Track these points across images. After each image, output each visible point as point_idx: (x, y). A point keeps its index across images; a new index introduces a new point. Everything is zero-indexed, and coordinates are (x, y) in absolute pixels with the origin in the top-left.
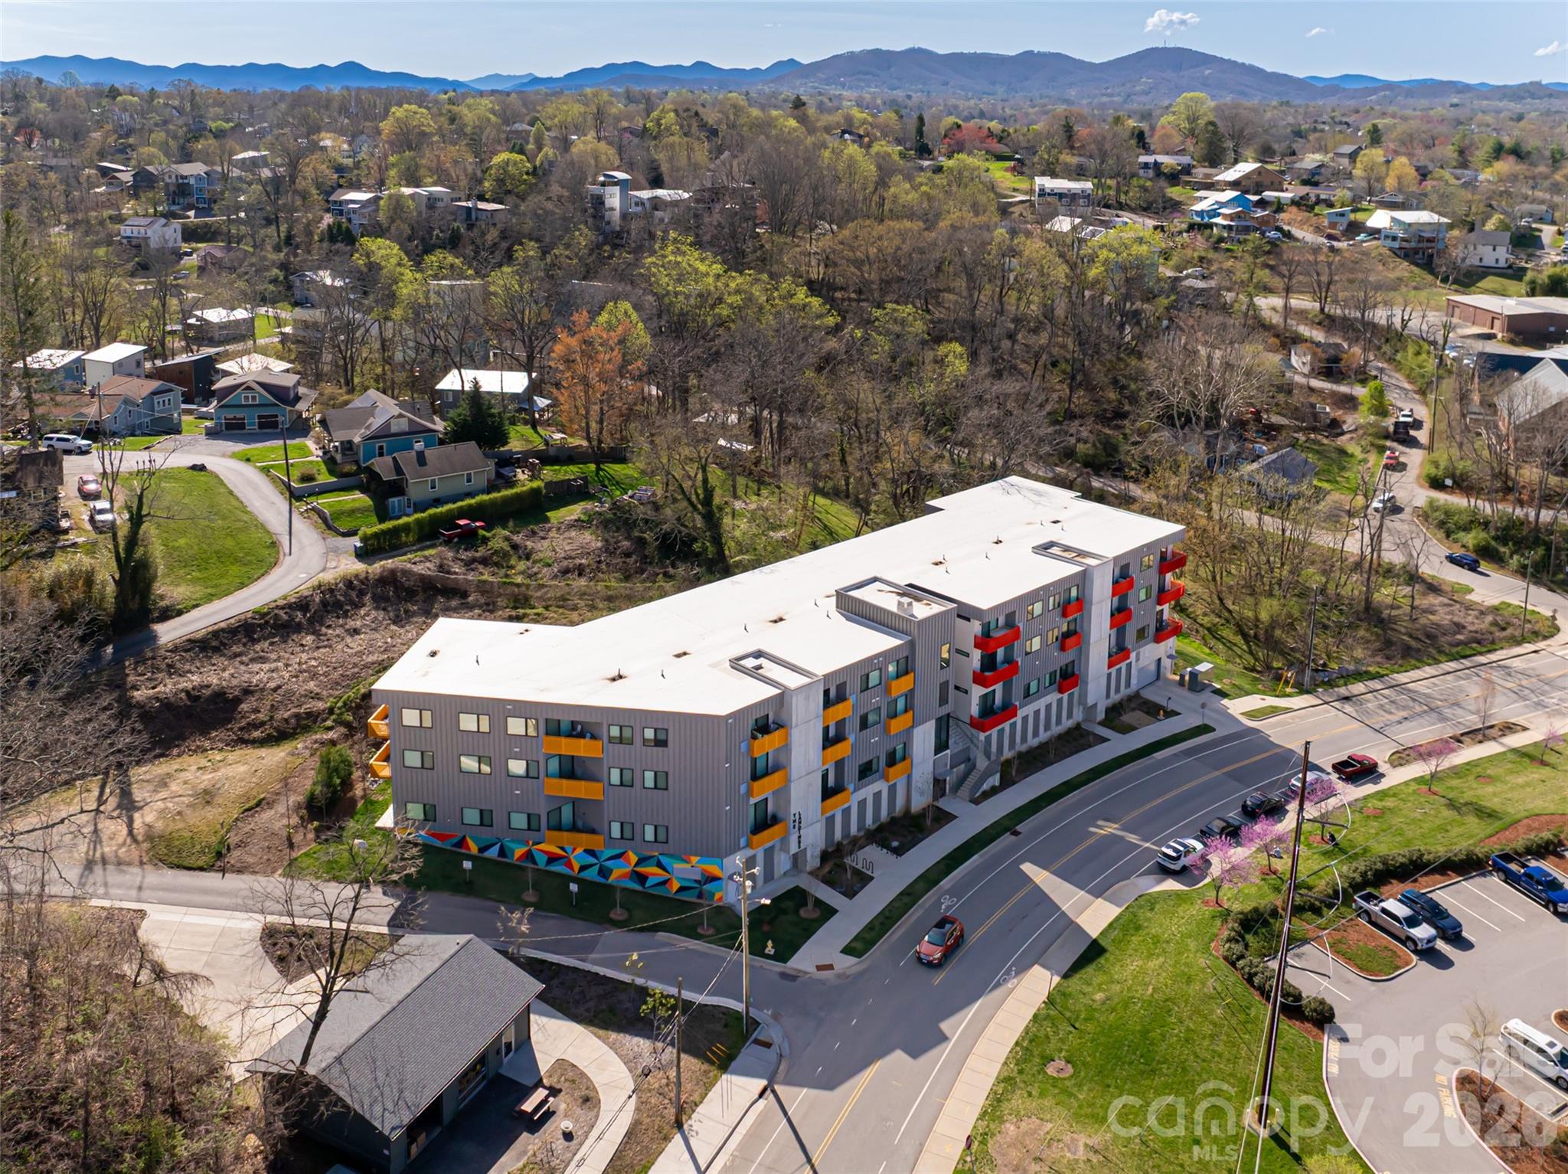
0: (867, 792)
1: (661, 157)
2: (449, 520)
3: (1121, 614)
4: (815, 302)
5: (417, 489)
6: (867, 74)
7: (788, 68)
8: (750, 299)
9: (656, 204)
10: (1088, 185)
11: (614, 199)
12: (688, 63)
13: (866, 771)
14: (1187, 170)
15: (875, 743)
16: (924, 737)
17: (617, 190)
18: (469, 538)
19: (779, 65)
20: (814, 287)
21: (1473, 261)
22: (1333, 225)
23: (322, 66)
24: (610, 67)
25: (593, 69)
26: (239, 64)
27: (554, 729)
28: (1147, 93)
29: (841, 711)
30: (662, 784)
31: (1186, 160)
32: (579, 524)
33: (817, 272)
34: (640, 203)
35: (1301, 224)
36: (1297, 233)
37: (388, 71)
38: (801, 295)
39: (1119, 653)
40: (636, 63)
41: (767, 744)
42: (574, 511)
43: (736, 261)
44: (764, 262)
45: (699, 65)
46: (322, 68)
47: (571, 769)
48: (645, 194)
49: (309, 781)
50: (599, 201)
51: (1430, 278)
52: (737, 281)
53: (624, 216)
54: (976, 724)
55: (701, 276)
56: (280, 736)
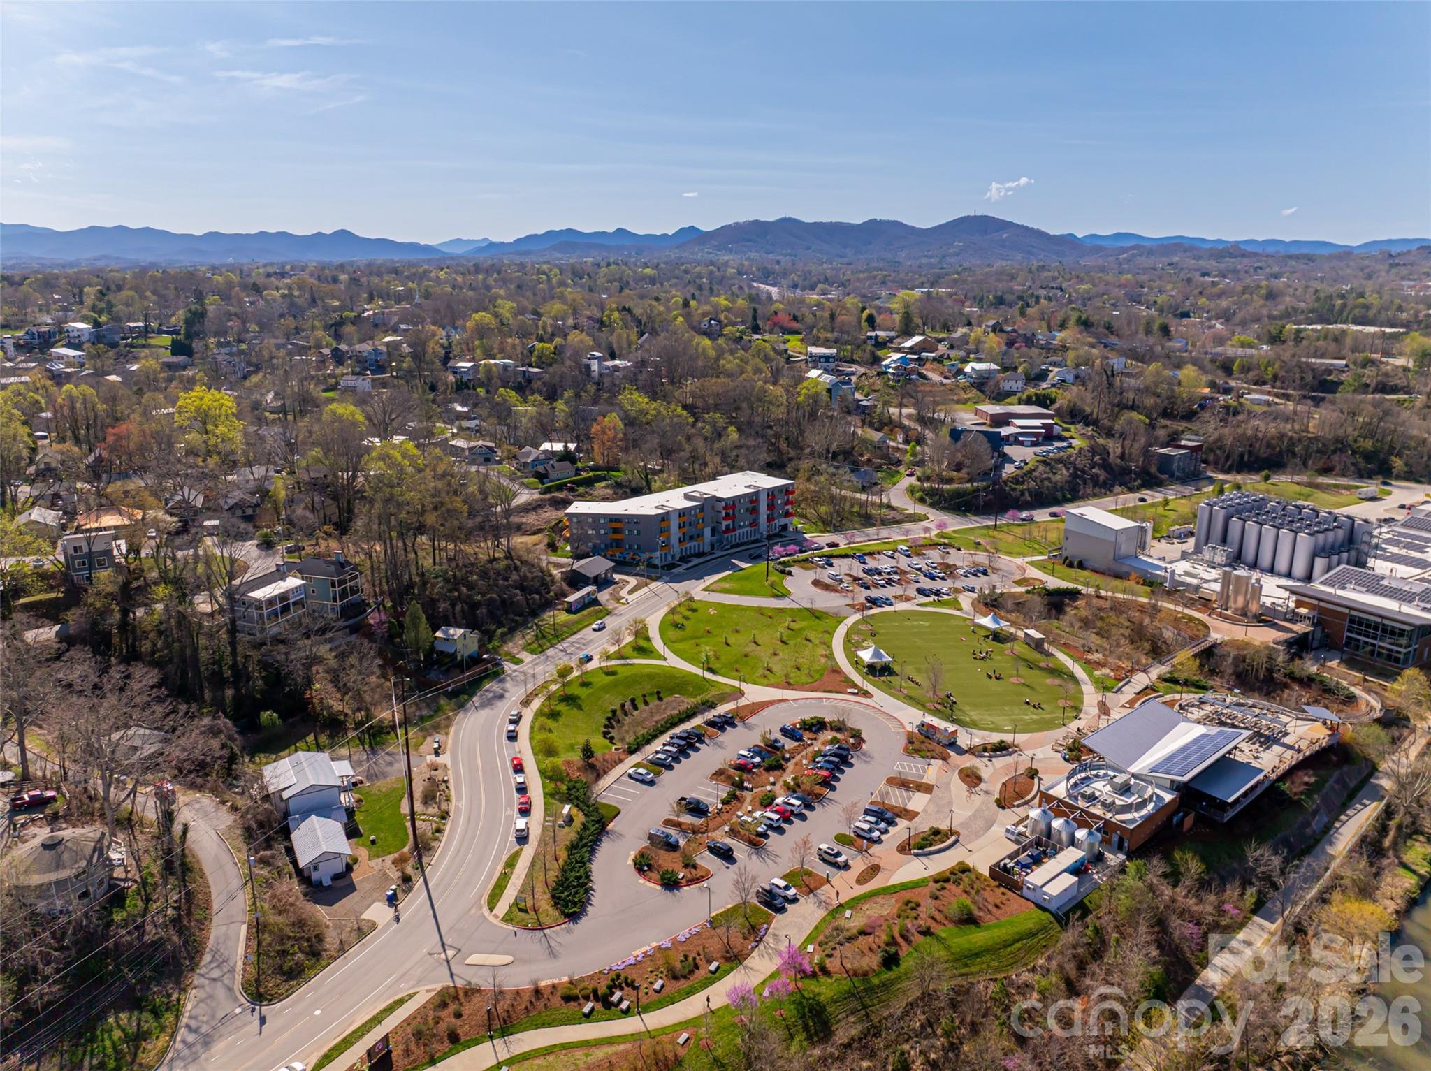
0: (692, 544)
1: (613, 339)
2: (565, 484)
3: (771, 507)
4: (685, 413)
5: (553, 475)
6: (749, 241)
7: (690, 235)
8: (659, 412)
9: (616, 368)
10: (835, 351)
11: (595, 366)
12: (611, 230)
13: (691, 538)
14: (891, 340)
15: (693, 531)
16: (707, 532)
17: (596, 362)
18: (572, 490)
19: (682, 231)
20: (685, 407)
21: (1007, 388)
22: (949, 371)
23: (319, 234)
24: (550, 234)
25: (535, 236)
26: (253, 232)
27: (611, 520)
28: (957, 255)
29: (684, 519)
30: (639, 533)
31: (893, 334)
32: (604, 487)
33: (689, 401)
34: (608, 368)
35: (933, 370)
36: (930, 374)
37: (373, 237)
38: (679, 410)
39: (770, 519)
40: (570, 230)
41: (664, 524)
42: (603, 484)
43: (654, 397)
44: (666, 397)
45: (619, 230)
46: (319, 235)
47: (616, 531)
48: (610, 364)
49: (546, 541)
50: (588, 367)
51: (983, 397)
52: (654, 405)
53: (601, 375)
54: (725, 532)
55: (640, 403)
56: (534, 533)
